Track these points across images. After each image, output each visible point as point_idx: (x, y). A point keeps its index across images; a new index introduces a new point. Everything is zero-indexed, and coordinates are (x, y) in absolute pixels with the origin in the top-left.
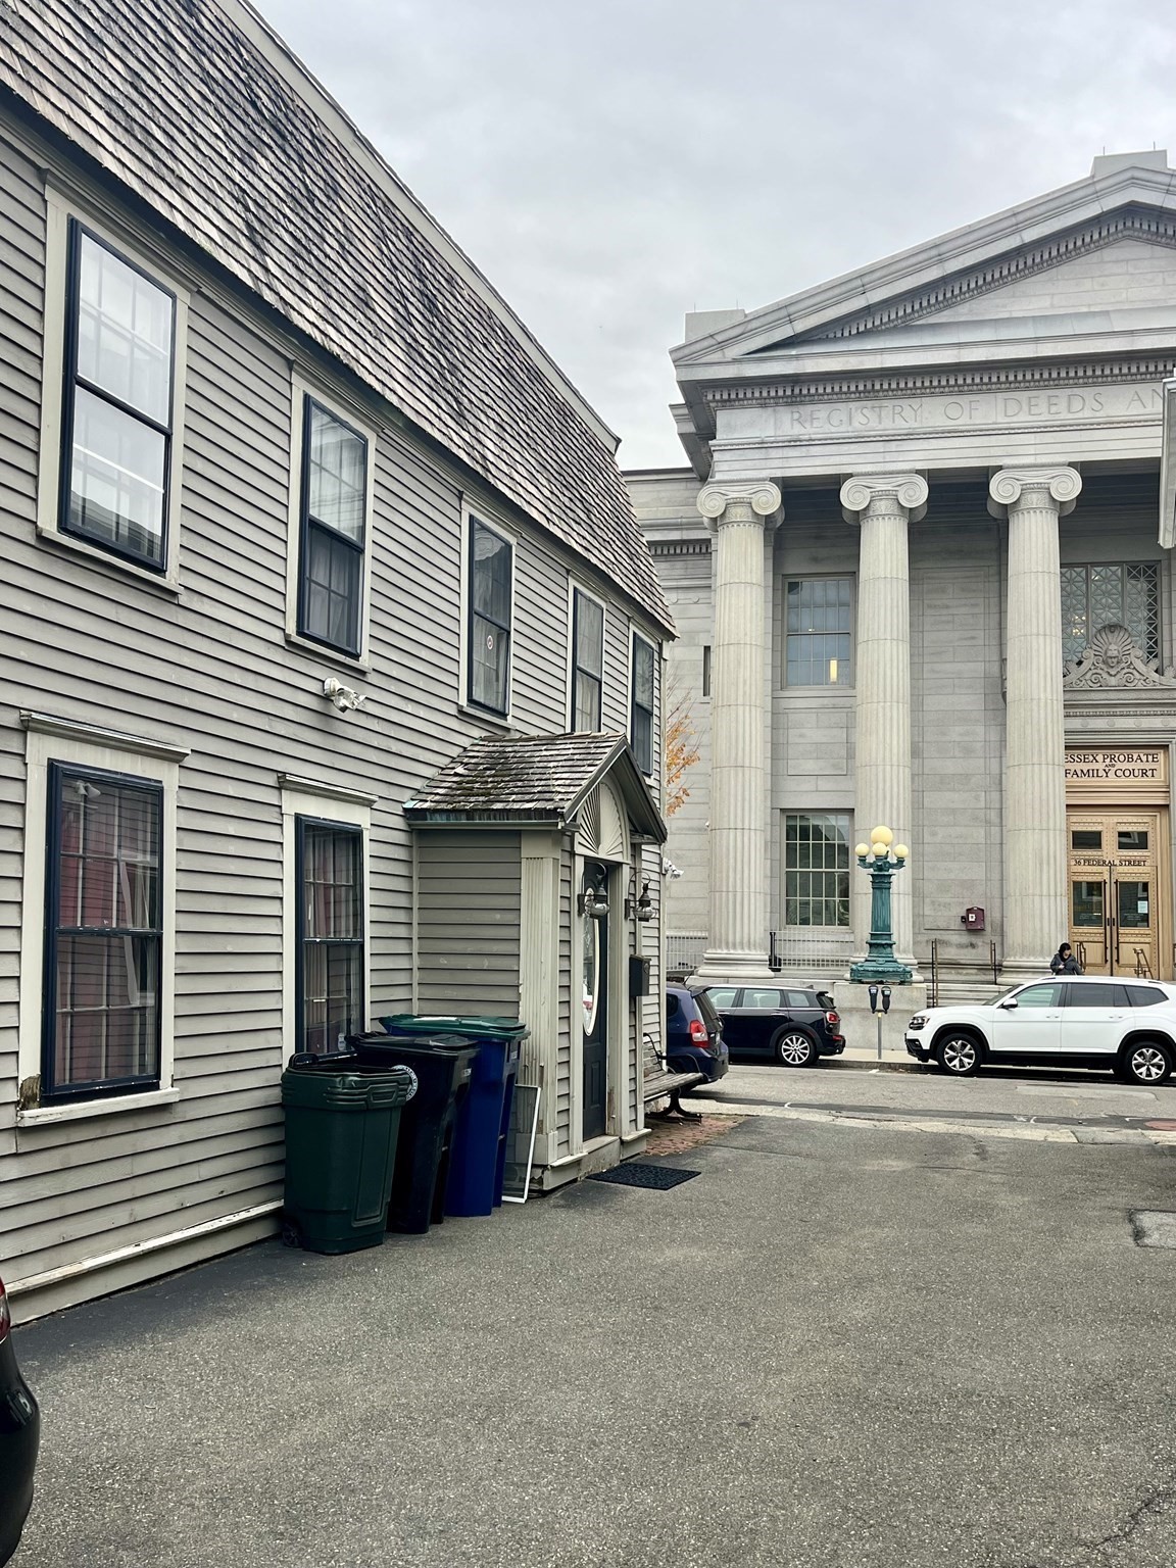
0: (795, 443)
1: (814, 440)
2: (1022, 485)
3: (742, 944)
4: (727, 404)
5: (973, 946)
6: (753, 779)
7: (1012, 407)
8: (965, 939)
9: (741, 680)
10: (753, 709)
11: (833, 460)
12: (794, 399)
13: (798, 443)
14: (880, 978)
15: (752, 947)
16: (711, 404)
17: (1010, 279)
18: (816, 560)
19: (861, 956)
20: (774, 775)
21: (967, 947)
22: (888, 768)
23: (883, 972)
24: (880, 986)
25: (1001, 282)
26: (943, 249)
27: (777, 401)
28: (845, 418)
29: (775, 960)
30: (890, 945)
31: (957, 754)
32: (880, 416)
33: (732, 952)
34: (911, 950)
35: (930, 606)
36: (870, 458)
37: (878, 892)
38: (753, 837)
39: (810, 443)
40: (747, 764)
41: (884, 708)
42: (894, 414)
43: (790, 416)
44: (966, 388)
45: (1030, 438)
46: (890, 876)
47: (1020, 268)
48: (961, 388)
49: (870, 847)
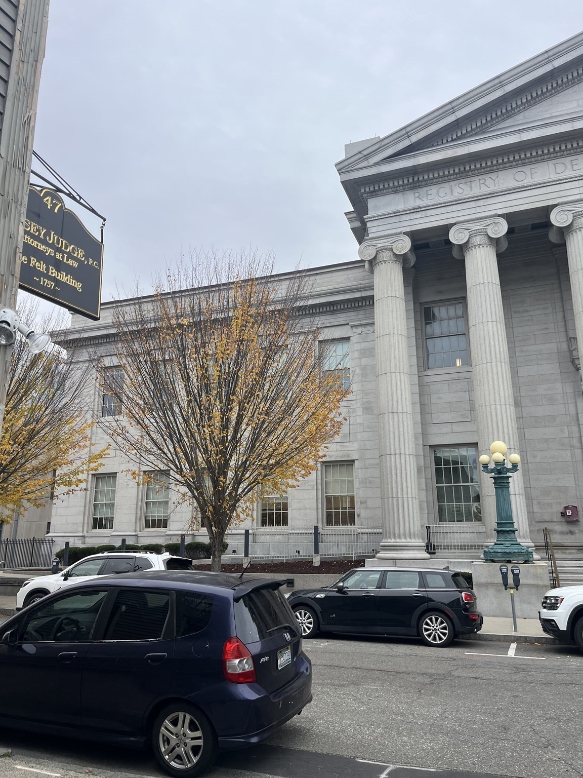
0: (417, 210)
1: (429, 206)
2: (573, 213)
3: (405, 535)
4: (374, 194)
5: (572, 533)
6: (405, 420)
7: (560, 168)
8: (565, 528)
9: (393, 356)
10: (402, 375)
11: (442, 217)
12: (415, 185)
13: (419, 210)
14: (508, 558)
15: (412, 537)
16: (364, 195)
17: (548, 94)
18: (440, 292)
19: (491, 542)
20: (424, 424)
21: (567, 534)
22: (498, 406)
23: (510, 553)
24: (510, 565)
25: (543, 97)
26: (502, 78)
27: (404, 187)
28: (448, 191)
29: (431, 546)
30: (514, 532)
31: (545, 403)
32: (471, 187)
33: (398, 540)
34: (529, 537)
35: (515, 312)
36: (467, 212)
37: (500, 490)
38: (408, 460)
39: (427, 208)
40: (400, 410)
41: (492, 366)
42: (480, 184)
43: (413, 195)
44: (527, 161)
45: (576, 184)
46: (508, 477)
47: (554, 86)
48: (523, 161)
49: (490, 457)
